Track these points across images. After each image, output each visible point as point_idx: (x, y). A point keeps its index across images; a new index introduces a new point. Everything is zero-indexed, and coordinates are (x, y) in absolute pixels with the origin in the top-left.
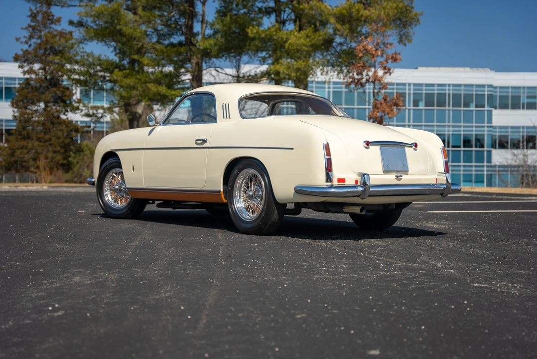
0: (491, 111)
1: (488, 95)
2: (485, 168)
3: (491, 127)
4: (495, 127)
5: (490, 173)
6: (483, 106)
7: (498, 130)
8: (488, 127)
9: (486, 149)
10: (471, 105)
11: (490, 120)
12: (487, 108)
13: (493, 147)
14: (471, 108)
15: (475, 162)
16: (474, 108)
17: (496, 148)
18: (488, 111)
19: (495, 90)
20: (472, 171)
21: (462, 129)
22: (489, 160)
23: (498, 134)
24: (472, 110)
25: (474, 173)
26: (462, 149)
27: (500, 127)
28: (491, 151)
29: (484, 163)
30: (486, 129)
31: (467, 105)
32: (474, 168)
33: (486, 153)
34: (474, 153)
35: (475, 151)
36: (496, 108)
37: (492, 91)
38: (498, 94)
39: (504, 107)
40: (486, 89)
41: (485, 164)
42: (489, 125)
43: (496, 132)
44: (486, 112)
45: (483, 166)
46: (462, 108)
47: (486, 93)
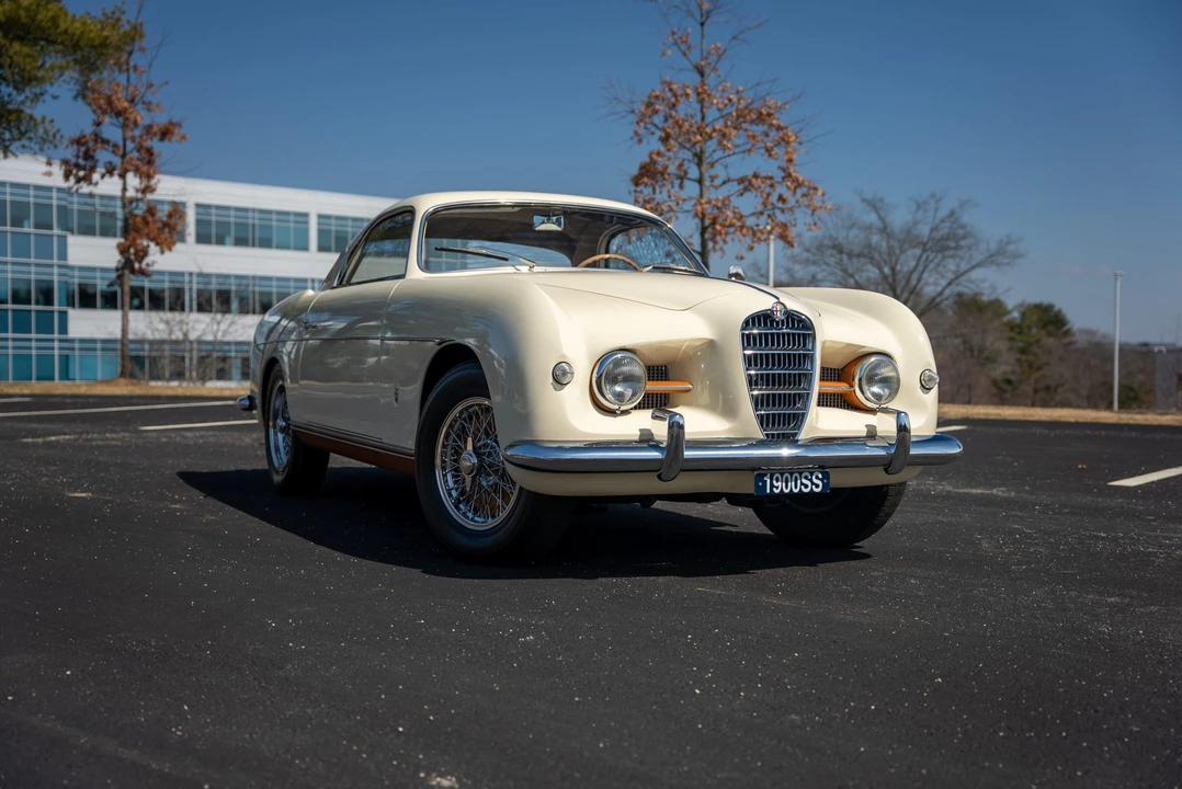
0: (65, 237)
1: (59, 207)
2: (56, 344)
3: (66, 267)
4: (72, 268)
5: (65, 352)
6: (50, 227)
7: (76, 273)
8: (60, 266)
9: (56, 307)
10: (26, 223)
11: (63, 254)
12: (56, 231)
13: (68, 305)
14: (26, 230)
15: (37, 332)
16: (32, 230)
17: (73, 306)
18: (59, 236)
19: (70, 199)
20: (30, 348)
21: (9, 267)
22: (64, 329)
23: (76, 281)
24: (29, 234)
25: (34, 352)
26: (10, 306)
27: (82, 269)
28: (66, 312)
29: (53, 333)
30: (56, 270)
31: (17, 222)
32: (34, 344)
33: (56, 316)
34: (33, 314)
35: (37, 311)
36: (72, 233)
37: (65, 200)
38: (75, 207)
39: (87, 230)
40: (54, 194)
41: (56, 336)
42: (62, 262)
43: (73, 277)
44: (55, 239)
45: (53, 340)
46: (8, 228)
47: (55, 202)
